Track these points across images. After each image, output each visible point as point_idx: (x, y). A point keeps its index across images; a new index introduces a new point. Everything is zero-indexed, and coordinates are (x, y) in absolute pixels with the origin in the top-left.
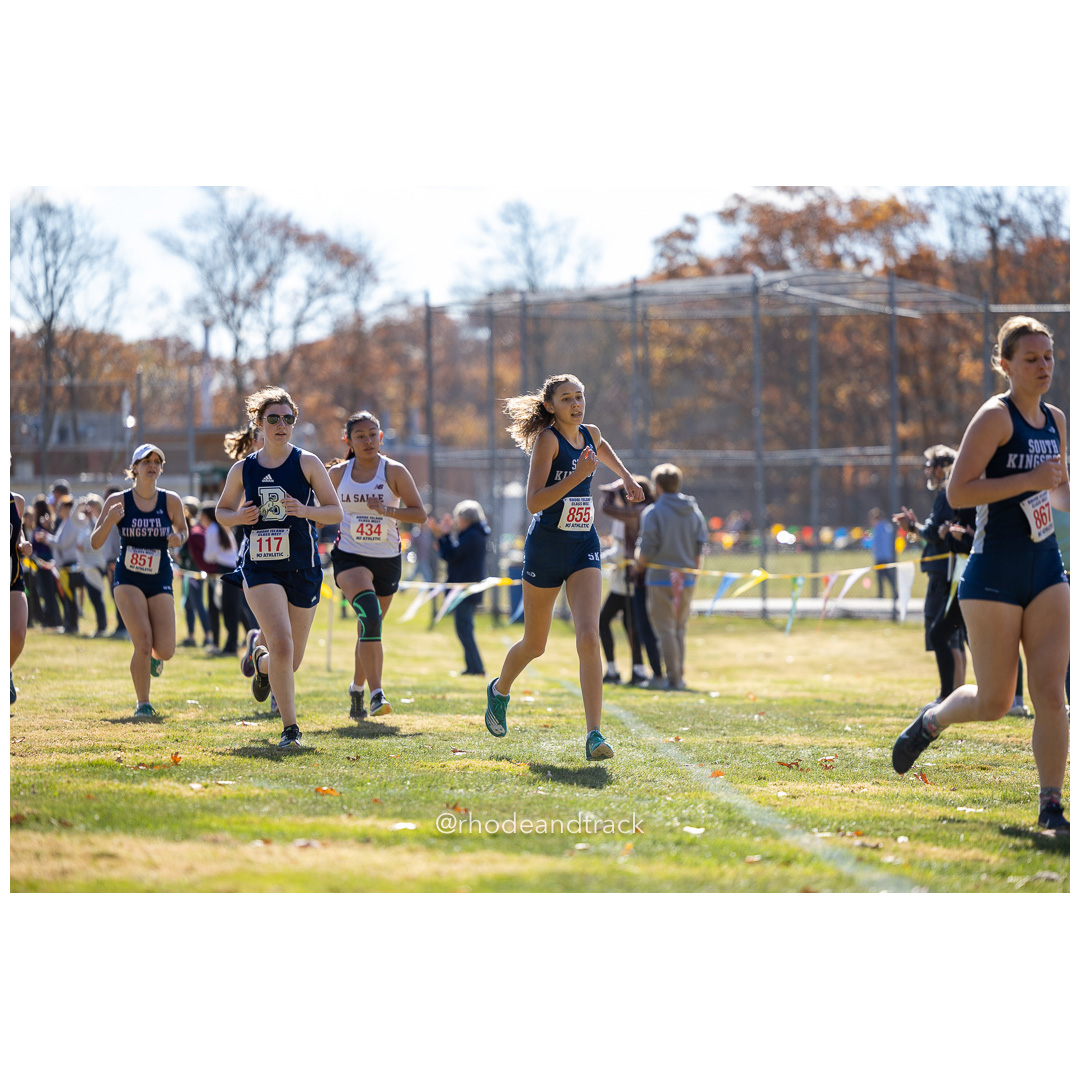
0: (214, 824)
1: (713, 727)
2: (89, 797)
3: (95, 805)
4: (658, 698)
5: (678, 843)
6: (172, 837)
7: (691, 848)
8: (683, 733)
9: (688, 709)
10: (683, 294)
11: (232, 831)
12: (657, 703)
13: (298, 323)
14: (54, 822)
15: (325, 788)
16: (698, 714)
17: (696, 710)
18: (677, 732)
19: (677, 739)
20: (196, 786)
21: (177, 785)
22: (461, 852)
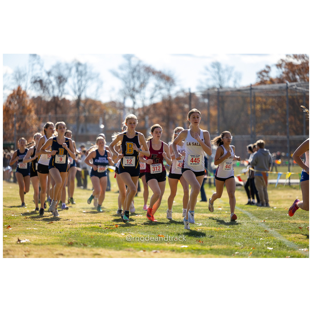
0: (129, 245)
1: (275, 218)
2: (92, 237)
3: (94, 239)
4: (258, 209)
5: (265, 252)
6: (116, 249)
7: (269, 254)
8: (266, 219)
9: (268, 212)
10: (266, 89)
11: (134, 248)
12: (258, 210)
13: (152, 97)
14: (82, 244)
15: (161, 235)
16: (270, 214)
17: (270, 212)
18: (264, 219)
19: (264, 221)
20: (123, 234)
21: (117, 234)
22: (201, 254)
